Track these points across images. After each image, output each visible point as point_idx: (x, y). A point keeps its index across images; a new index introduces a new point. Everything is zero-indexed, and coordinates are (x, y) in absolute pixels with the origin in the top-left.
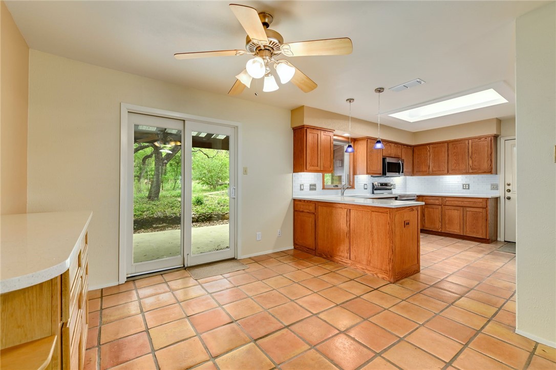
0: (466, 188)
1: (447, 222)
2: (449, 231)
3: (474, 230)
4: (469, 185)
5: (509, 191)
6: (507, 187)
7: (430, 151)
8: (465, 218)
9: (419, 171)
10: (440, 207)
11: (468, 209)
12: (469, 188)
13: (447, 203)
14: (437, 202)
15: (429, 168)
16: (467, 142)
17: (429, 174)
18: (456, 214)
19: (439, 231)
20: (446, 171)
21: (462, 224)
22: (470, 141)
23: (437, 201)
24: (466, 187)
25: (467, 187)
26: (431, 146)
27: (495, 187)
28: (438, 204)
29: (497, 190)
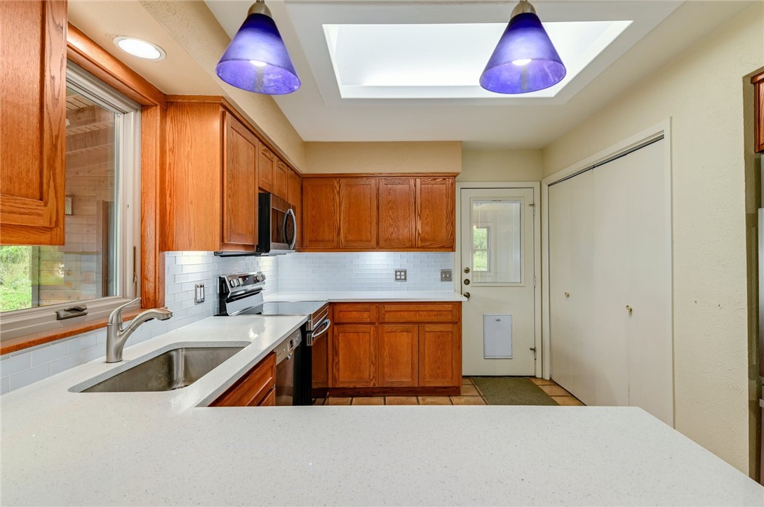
0: (400, 279)
1: (387, 361)
2: (392, 382)
3: (438, 371)
4: (405, 272)
5: (467, 282)
6: (466, 276)
7: (341, 194)
8: (421, 347)
9: (317, 241)
10: (372, 328)
11: (428, 328)
12: (405, 279)
13: (388, 318)
14: (366, 317)
15: (339, 234)
16: (412, 182)
17: (338, 248)
18: (403, 341)
19: (371, 386)
20: (374, 242)
21: (416, 361)
22: (418, 181)
23: (366, 315)
24: (401, 276)
25: (403, 277)
26: (343, 181)
27: (446, 276)
28: (368, 320)
29: (451, 281)
